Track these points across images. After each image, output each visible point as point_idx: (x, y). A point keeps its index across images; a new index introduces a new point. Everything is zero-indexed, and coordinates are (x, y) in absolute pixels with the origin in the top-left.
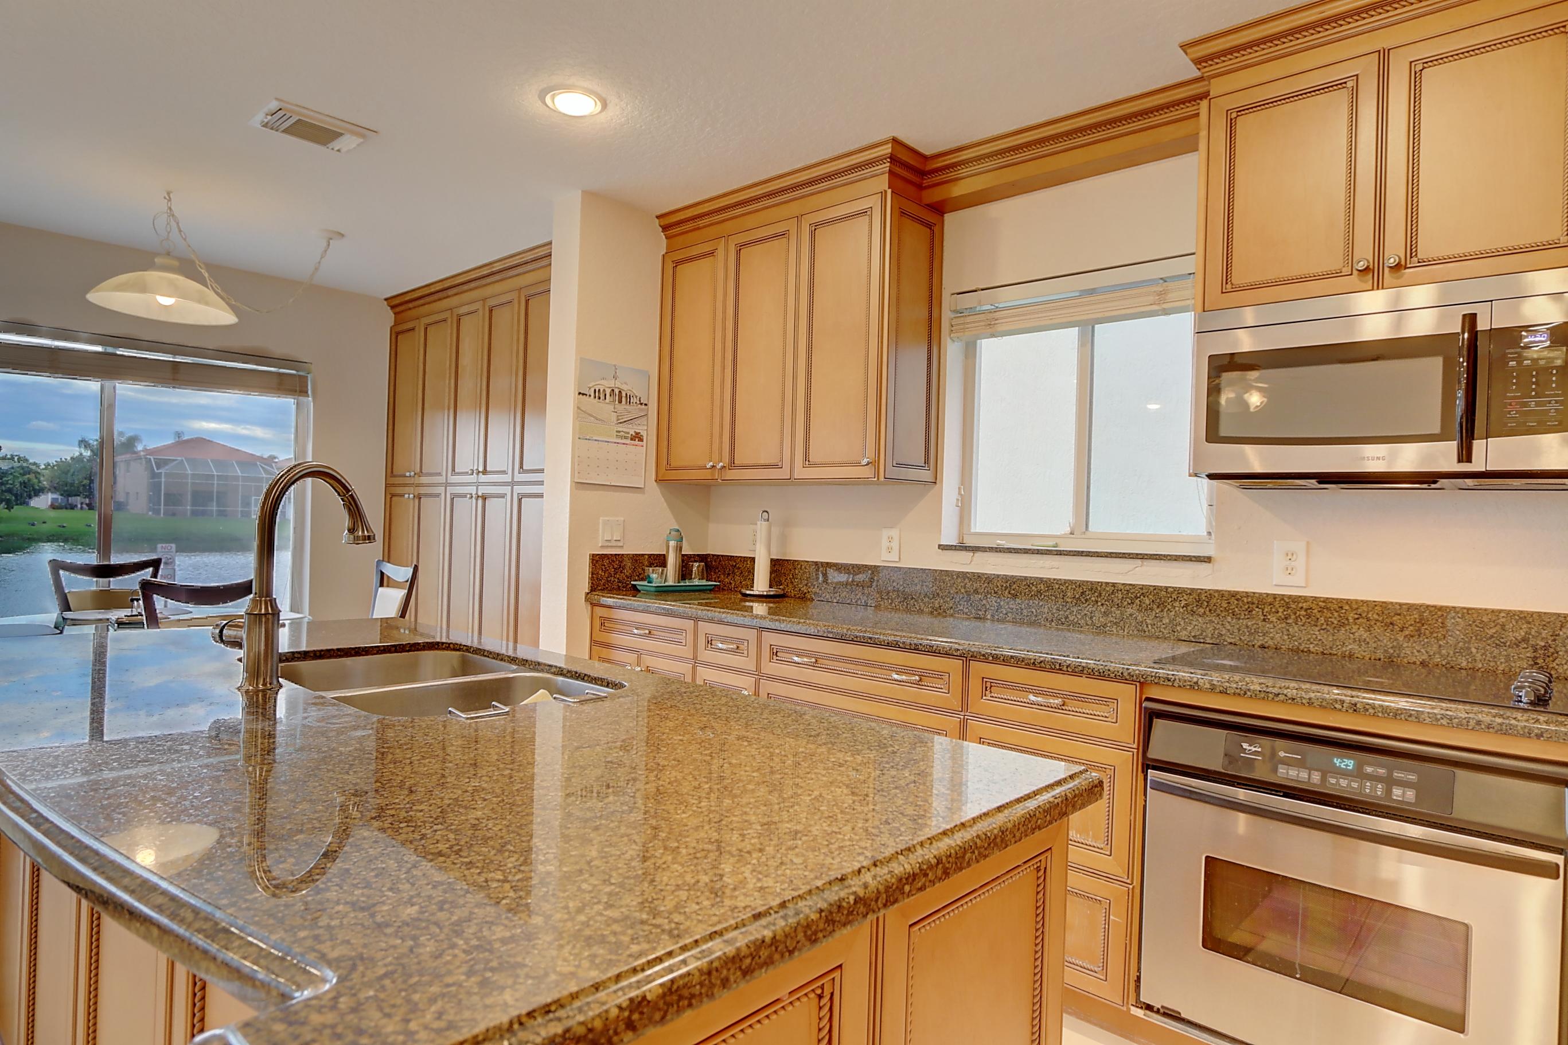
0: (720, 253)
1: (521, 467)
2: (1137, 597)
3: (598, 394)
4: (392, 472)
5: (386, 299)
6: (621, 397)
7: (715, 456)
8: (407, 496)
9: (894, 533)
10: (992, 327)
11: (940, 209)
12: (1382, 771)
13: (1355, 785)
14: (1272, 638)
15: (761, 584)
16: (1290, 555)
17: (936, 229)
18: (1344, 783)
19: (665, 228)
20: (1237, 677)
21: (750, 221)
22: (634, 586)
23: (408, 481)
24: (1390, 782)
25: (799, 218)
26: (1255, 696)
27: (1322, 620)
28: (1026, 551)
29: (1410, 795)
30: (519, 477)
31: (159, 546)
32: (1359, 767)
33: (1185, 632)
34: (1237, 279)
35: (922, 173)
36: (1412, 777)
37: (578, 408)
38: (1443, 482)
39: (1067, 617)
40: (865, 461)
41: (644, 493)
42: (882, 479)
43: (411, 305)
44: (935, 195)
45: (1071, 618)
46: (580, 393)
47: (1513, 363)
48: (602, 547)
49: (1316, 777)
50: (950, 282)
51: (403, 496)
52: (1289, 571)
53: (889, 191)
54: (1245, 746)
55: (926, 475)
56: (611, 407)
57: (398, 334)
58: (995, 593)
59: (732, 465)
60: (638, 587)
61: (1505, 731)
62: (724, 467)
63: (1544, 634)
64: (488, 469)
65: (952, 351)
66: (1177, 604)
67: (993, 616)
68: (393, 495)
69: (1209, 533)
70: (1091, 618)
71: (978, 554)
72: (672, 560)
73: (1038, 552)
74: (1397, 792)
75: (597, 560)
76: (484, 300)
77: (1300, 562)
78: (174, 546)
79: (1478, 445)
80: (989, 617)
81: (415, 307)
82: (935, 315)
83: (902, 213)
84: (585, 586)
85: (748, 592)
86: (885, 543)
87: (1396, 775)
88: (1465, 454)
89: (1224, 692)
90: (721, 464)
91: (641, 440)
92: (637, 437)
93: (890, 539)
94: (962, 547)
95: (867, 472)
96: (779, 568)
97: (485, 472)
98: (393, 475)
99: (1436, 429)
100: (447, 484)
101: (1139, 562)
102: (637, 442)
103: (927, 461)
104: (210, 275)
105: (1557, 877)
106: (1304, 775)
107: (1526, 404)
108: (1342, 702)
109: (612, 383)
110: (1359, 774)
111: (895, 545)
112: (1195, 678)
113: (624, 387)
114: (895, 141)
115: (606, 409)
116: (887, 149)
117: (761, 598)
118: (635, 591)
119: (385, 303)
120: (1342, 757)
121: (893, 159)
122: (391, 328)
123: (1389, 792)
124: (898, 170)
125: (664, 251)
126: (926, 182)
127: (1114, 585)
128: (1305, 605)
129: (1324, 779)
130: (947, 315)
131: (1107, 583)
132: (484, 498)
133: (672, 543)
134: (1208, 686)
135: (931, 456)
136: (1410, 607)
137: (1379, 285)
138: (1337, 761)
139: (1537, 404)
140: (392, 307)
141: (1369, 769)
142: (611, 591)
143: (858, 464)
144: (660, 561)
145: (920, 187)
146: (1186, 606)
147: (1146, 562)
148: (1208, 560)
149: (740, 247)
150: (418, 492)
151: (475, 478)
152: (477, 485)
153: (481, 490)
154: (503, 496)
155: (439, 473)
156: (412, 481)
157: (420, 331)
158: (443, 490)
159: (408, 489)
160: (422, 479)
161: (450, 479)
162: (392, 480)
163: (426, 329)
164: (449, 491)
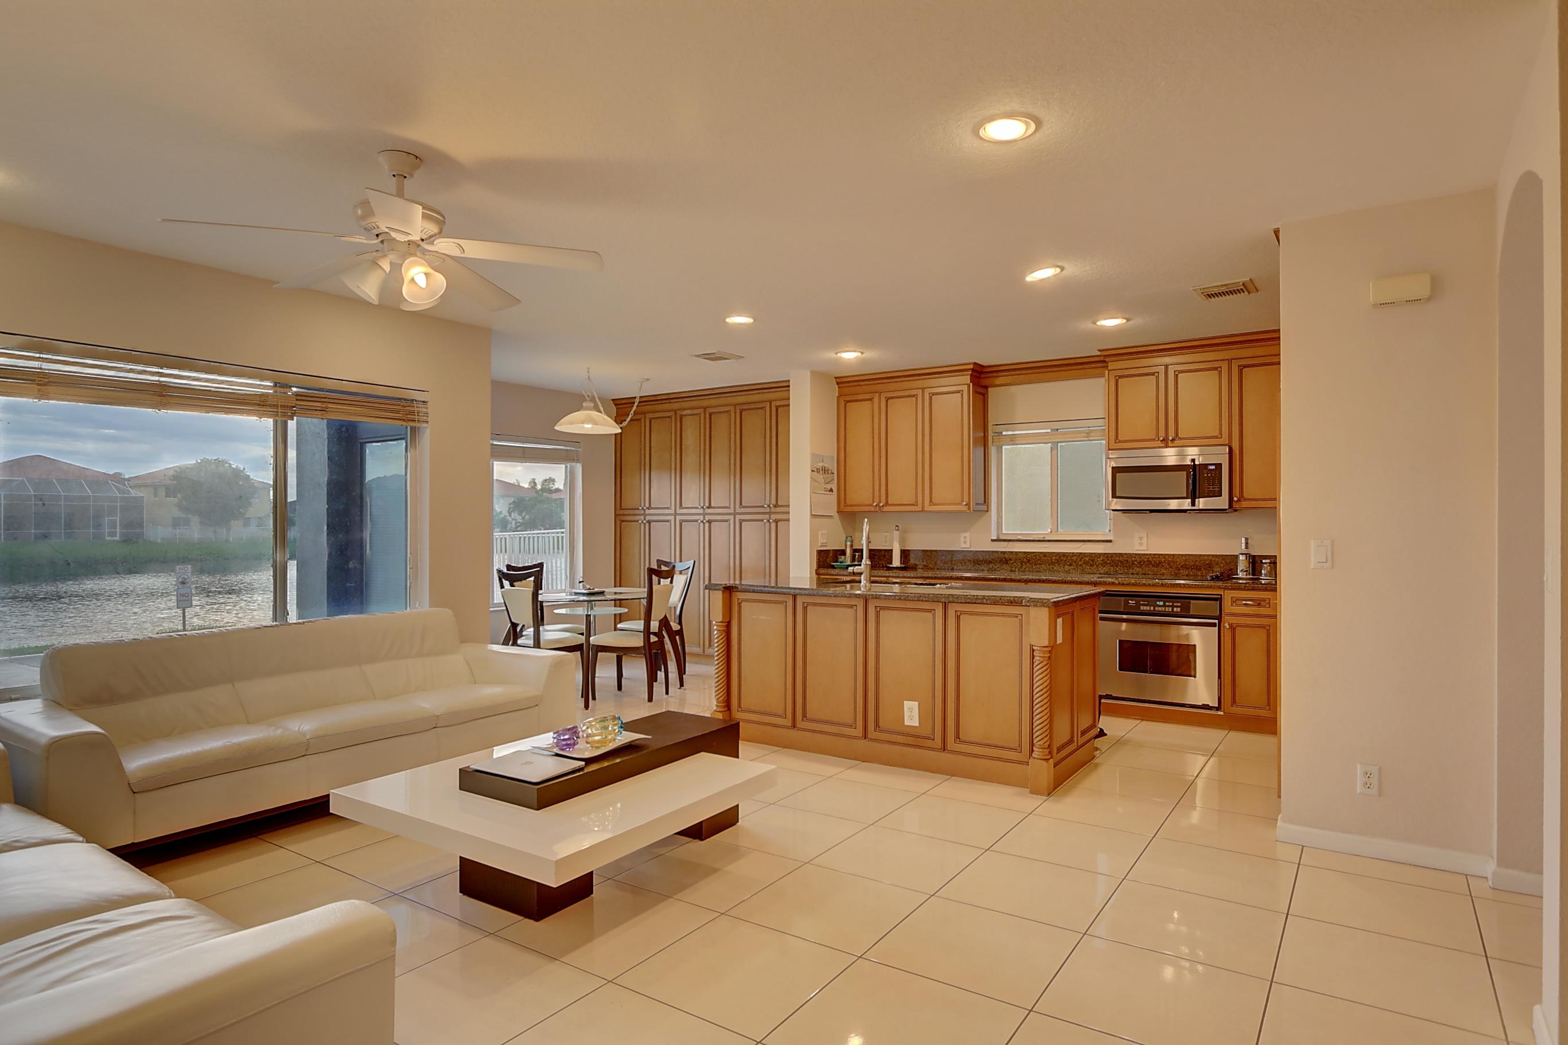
0: (876, 400)
1: (741, 504)
2: (1083, 558)
3: (818, 471)
4: (621, 506)
5: (613, 400)
6: (825, 470)
7: (877, 500)
8: (640, 522)
9: (967, 534)
10: (1013, 440)
11: (986, 387)
12: (1171, 604)
13: (1163, 609)
14: (1136, 570)
15: (896, 562)
16: (1141, 538)
17: (986, 396)
18: (1160, 609)
19: (838, 383)
20: (1127, 579)
21: (893, 386)
22: (833, 565)
23: (637, 512)
24: (1173, 607)
25: (923, 389)
26: (1133, 585)
27: (1153, 563)
28: (1033, 541)
29: (1179, 609)
30: (738, 510)
32: (1164, 603)
33: (1103, 571)
34: (1120, 438)
35: (981, 373)
36: (1179, 604)
37: (812, 478)
38: (1188, 512)
39: (1053, 568)
40: (965, 503)
41: (833, 518)
42: (972, 511)
44: (986, 382)
45: (1055, 568)
46: (813, 471)
47: (1205, 475)
48: (821, 546)
49: (1152, 608)
50: (992, 420)
51: (638, 521)
52: (1141, 544)
53: (971, 384)
54: (1130, 602)
55: (984, 508)
56: (822, 476)
57: (622, 422)
58: (1020, 559)
59: (887, 504)
61: (1202, 587)
62: (883, 506)
63: (1223, 561)
64: (712, 505)
65: (993, 451)
66: (1099, 559)
67: (1019, 570)
68: (623, 521)
69: (1110, 531)
70: (1064, 568)
71: (1011, 543)
72: (848, 552)
73: (1039, 541)
74: (1175, 609)
75: (820, 552)
76: (705, 408)
77: (1145, 540)
79: (1197, 500)
80: (1017, 570)
82: (986, 434)
83: (976, 392)
84: (815, 567)
85: (891, 566)
86: (962, 539)
87: (1175, 604)
88: (1193, 504)
89: (1123, 584)
90: (881, 504)
91: (832, 492)
92: (831, 490)
93: (965, 538)
94: (998, 540)
95: (965, 508)
96: (905, 554)
97: (709, 507)
98: (621, 509)
99: (1185, 495)
100: (676, 514)
101: (1082, 543)
102: (831, 493)
103: (985, 502)
104: (604, 410)
105: (1216, 626)
106: (1148, 608)
107: (1209, 488)
108: (1159, 583)
109: (821, 464)
110: (1164, 606)
111: (968, 540)
112: (1113, 580)
113: (826, 466)
114: (975, 364)
115: (820, 477)
116: (971, 366)
117: (897, 568)
118: (833, 567)
119: (612, 402)
120: (1159, 601)
121: (973, 370)
122: (615, 417)
123: (1173, 609)
124: (975, 374)
125: (837, 395)
126: (982, 376)
127: (1073, 553)
128: (1147, 557)
129: (1154, 608)
130: (990, 434)
131: (1070, 553)
132: (710, 522)
133: (849, 543)
134: (1117, 582)
135: (986, 500)
136: (1182, 555)
137: (1167, 446)
138: (1158, 603)
139: (1213, 488)
140: (615, 405)
141: (1167, 604)
142: (824, 568)
143: (960, 504)
144: (843, 552)
145: (979, 378)
146: (1103, 560)
147: (1086, 543)
148: (1110, 541)
149: (887, 399)
150: (647, 519)
151: (701, 511)
152: (704, 514)
153: (707, 518)
154: (727, 521)
155: (668, 508)
156: (642, 512)
157: (645, 422)
158: (672, 518)
159: (637, 518)
160: (651, 511)
161: (679, 511)
162: (621, 512)
163: (650, 421)
164: (678, 518)
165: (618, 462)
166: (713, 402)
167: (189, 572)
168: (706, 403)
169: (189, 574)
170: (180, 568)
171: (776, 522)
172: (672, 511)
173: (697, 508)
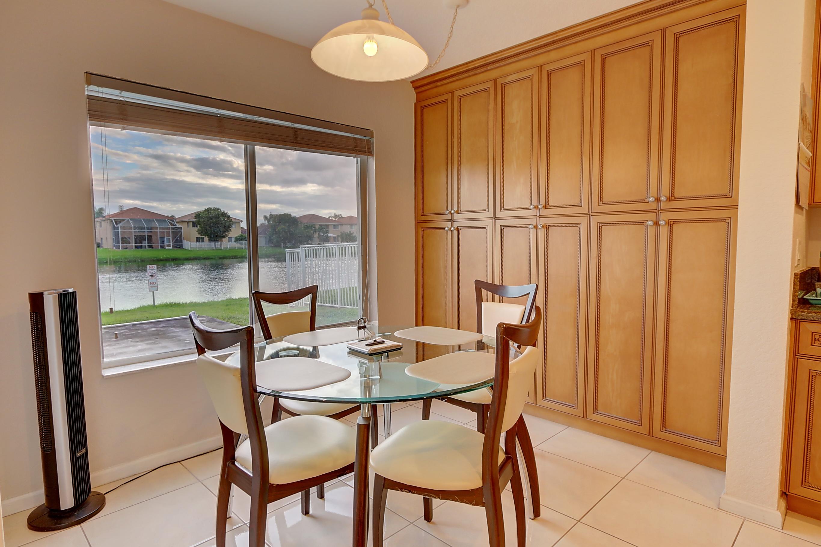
1: (601, 200)
4: (423, 211)
5: (409, 83)
8: (447, 229)
23: (443, 217)
30: (596, 208)
31: (148, 266)
43: (439, 84)
48: (796, 266)
51: (443, 229)
57: (423, 108)
60: (811, 301)
64: (551, 204)
68: (425, 229)
76: (541, 66)
78: (155, 266)
81: (442, 85)
97: (547, 206)
98: (423, 214)
100: (494, 219)
119: (408, 85)
122: (415, 104)
132: (546, 227)
140: (416, 88)
150: (455, 226)
151: (533, 212)
152: (538, 217)
153: (543, 221)
154: (576, 225)
155: (484, 211)
156: (449, 217)
157: (452, 103)
158: (490, 223)
159: (442, 225)
160: (460, 216)
161: (499, 214)
162: (423, 218)
163: (459, 100)
164: (498, 223)
165: (419, 158)
166: (553, 55)
167: (155, 269)
168: (541, 60)
169: (156, 271)
170: (149, 267)
171: (671, 224)
172: (490, 214)
173: (527, 209)
